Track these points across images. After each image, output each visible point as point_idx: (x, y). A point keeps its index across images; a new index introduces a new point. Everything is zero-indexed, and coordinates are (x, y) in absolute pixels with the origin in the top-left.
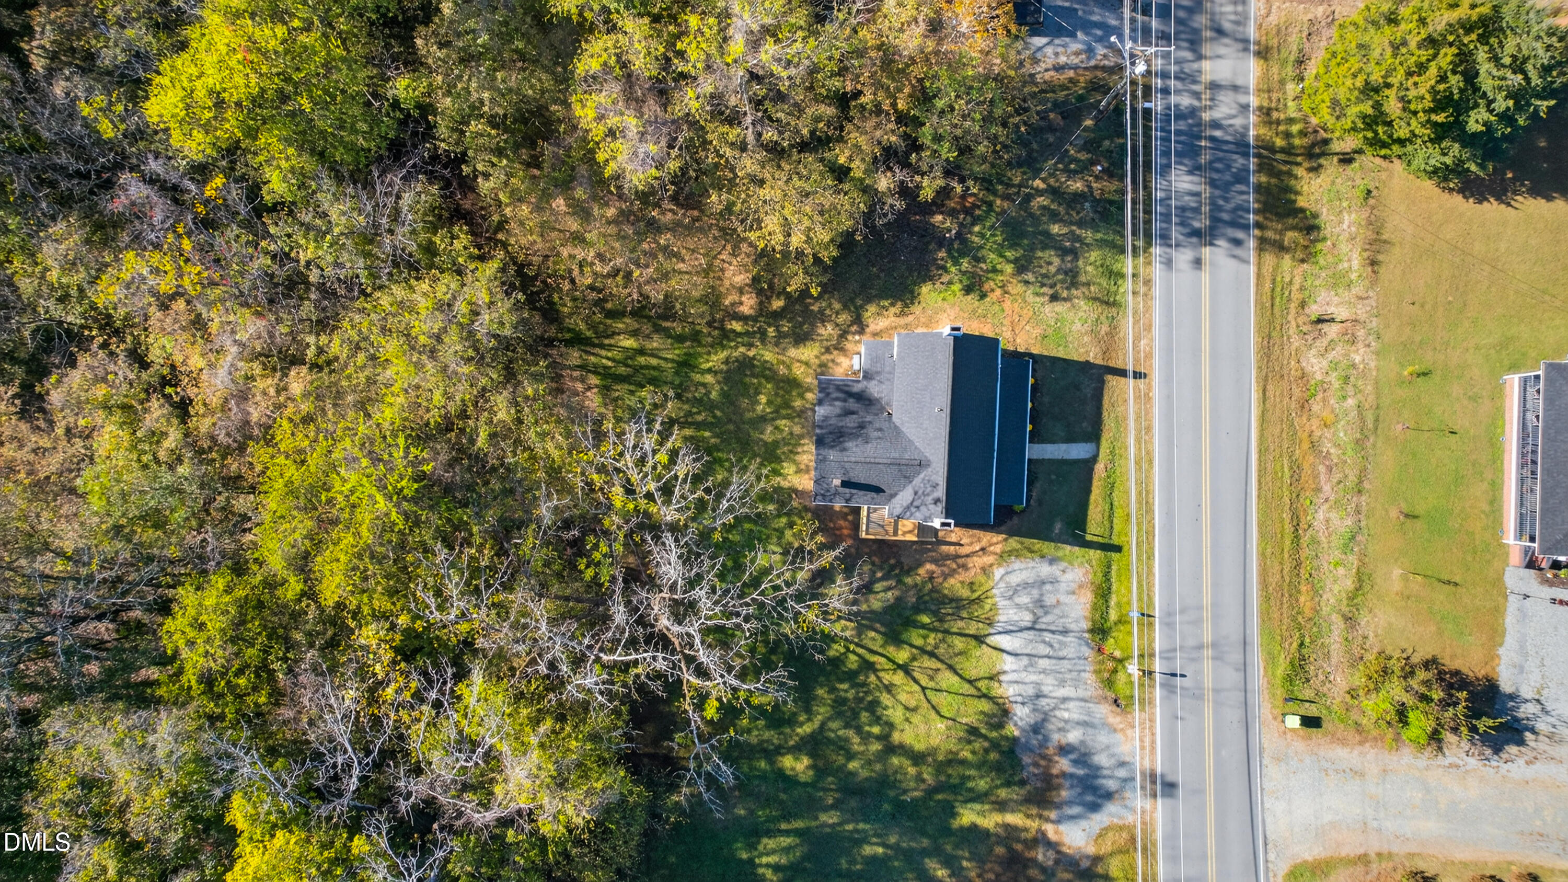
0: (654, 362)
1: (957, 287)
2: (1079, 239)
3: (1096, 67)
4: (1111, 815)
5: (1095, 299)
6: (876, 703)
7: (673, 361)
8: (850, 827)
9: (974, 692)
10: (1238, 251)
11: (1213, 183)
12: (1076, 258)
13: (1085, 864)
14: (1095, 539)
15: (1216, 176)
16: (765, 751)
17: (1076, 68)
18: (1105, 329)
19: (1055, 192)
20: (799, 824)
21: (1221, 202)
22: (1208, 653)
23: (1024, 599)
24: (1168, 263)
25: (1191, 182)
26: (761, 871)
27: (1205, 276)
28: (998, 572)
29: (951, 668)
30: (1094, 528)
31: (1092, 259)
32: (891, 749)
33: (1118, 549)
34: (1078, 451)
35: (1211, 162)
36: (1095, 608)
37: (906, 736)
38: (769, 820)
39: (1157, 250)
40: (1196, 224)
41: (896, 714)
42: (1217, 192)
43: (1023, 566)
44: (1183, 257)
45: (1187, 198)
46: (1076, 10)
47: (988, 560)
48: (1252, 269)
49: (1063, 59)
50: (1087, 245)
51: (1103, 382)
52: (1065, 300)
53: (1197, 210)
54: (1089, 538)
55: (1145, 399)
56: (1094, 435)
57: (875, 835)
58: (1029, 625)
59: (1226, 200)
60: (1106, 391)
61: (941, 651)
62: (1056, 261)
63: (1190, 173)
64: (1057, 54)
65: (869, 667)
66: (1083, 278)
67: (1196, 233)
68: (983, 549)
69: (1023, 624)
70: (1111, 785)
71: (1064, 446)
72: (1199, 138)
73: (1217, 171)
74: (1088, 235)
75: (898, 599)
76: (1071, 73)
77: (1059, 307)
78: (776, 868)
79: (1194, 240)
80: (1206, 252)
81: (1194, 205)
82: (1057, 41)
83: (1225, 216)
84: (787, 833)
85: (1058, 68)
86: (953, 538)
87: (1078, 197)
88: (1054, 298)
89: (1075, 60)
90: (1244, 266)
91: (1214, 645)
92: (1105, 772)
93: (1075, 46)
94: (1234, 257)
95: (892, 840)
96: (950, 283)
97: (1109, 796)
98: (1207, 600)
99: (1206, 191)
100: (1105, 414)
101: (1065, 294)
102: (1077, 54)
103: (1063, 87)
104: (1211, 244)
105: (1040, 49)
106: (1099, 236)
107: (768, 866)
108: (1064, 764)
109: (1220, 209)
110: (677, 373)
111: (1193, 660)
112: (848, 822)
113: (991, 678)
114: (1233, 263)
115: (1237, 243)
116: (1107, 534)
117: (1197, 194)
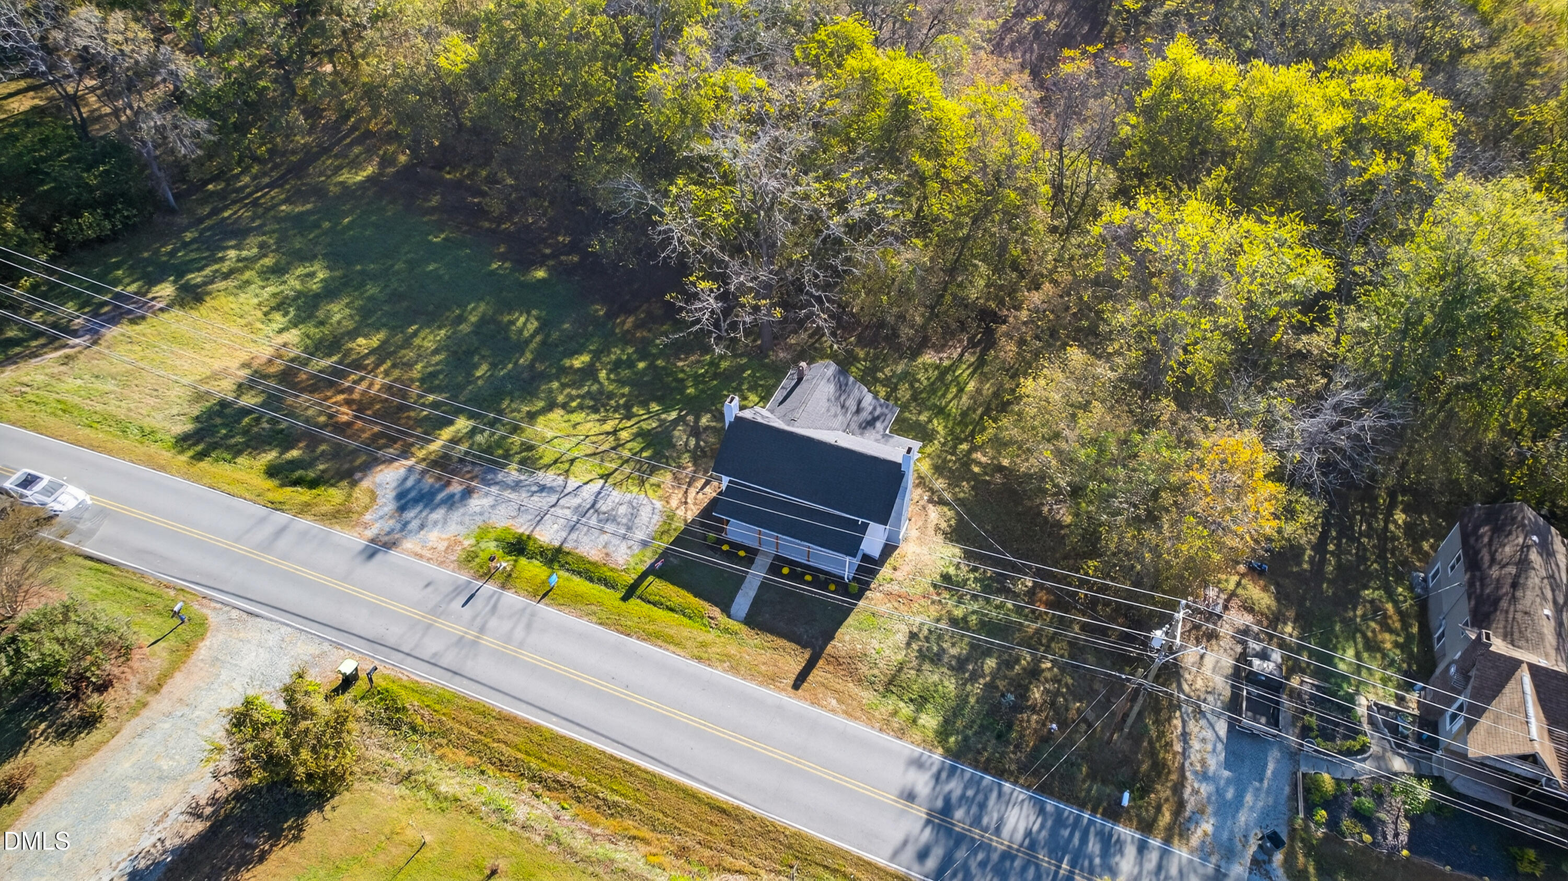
0: (950, 396)
1: (952, 571)
2: (974, 677)
3: (1183, 777)
4: (385, 505)
5: (900, 670)
6: (595, 410)
7: (947, 406)
8: (510, 366)
9: (564, 459)
10: (910, 853)
11: (1007, 856)
12: (951, 668)
13: (358, 475)
14: (646, 583)
15: (1017, 863)
16: (602, 352)
17: (1184, 754)
18: (864, 669)
19: (1034, 673)
20: (533, 345)
21: (980, 856)
22: (471, 634)
23: (622, 510)
24: (918, 763)
25: (1015, 829)
26: (517, 314)
27: (890, 798)
28: (659, 505)
29: (595, 454)
30: (657, 587)
31: (946, 683)
32: (551, 406)
33: (625, 599)
34: (743, 602)
35: (1038, 867)
36: (581, 559)
37: (557, 415)
38: (548, 336)
39: (937, 757)
40: (959, 814)
41: (578, 417)
42: (995, 857)
43: (654, 521)
44: (922, 783)
45: (995, 816)
46: (1261, 781)
47: (674, 503)
48: (882, 862)
49: (1196, 745)
50: (964, 684)
51: (804, 646)
52: (908, 644)
53: (977, 821)
54: (650, 578)
55: (772, 679)
56: (751, 621)
57: (491, 376)
58: (597, 506)
59: (983, 865)
60: (794, 646)
61: (613, 454)
62: (954, 651)
63: (1028, 833)
64: (1204, 740)
65: (628, 417)
66: (927, 666)
67: (947, 809)
68: (686, 503)
69: (601, 502)
70: (409, 514)
71: (752, 594)
72: (1073, 864)
73: (1024, 869)
74: (977, 688)
75: (674, 446)
76: (1178, 747)
77: (901, 638)
78: (513, 323)
79: (939, 803)
80: (920, 813)
81: (985, 821)
82: (1220, 746)
83: (961, 854)
84: (533, 336)
85: (1185, 736)
86: (708, 489)
87: (1022, 692)
88: (913, 636)
89: (1194, 757)
90: (889, 851)
91: (474, 644)
92: (424, 514)
93: (1213, 764)
94: (905, 843)
95: (480, 382)
96: (958, 567)
97: (402, 509)
98: (526, 656)
99: (999, 845)
100: (770, 637)
101: (915, 646)
102: (1203, 762)
103: (1161, 735)
104: (928, 822)
105: (1212, 726)
106: (972, 700)
107: (517, 319)
108: (456, 488)
109: (974, 852)
110: (935, 405)
111: (474, 618)
112: (514, 368)
113: (567, 471)
114: (897, 837)
115: (923, 855)
116: (646, 595)
117: (998, 831)
